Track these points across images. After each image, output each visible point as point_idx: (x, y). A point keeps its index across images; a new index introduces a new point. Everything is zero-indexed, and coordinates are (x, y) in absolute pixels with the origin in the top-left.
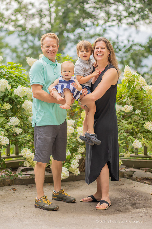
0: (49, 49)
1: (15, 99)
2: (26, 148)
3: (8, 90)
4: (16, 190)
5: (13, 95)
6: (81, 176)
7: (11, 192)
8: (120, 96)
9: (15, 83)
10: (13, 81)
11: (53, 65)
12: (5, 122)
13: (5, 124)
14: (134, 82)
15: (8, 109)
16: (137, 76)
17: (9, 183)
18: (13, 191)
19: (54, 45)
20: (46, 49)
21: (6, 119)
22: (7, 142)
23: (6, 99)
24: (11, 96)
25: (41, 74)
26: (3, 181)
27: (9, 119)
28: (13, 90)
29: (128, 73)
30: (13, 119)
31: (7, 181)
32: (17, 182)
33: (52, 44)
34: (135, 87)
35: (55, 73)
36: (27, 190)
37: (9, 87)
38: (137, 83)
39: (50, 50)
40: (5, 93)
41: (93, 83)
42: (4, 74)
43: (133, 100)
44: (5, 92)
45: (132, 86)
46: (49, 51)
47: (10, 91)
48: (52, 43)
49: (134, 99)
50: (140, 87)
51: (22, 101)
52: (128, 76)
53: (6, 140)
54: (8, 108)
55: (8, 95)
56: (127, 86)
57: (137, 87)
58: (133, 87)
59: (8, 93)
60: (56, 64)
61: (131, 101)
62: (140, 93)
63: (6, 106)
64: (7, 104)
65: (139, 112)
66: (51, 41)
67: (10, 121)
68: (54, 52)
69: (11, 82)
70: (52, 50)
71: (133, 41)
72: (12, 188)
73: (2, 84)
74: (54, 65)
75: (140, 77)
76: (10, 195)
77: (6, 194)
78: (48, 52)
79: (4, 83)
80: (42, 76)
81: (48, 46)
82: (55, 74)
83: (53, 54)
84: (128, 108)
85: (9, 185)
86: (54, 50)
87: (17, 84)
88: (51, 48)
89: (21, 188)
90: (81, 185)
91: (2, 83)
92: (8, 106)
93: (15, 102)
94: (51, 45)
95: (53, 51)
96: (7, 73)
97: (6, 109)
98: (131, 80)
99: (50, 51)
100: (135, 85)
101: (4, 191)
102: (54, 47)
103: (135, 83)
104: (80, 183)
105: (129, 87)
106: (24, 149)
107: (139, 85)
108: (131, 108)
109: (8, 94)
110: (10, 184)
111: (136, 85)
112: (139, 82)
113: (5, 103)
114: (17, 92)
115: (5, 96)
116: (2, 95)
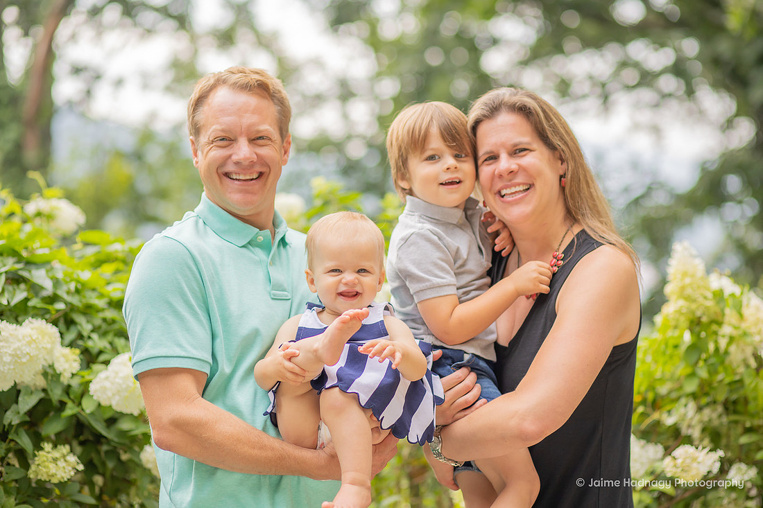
0: (230, 156)
1: (100, 426)
3: (62, 379)
5: (88, 406)
8: (650, 396)
9: (110, 337)
10: (96, 329)
11: (260, 246)
14: (720, 324)
15: (59, 476)
16: (732, 295)
19: (258, 132)
20: (216, 153)
23: (51, 428)
24: (76, 410)
25: (190, 307)
28: (89, 377)
29: (688, 281)
33: (249, 127)
34: (726, 353)
35: (279, 287)
37: (67, 363)
38: (735, 333)
39: (235, 158)
40: (42, 395)
41: (504, 342)
43: (715, 416)
44: (44, 390)
45: (711, 347)
46: (230, 168)
47: (75, 383)
48: (248, 120)
49: (720, 409)
50: (749, 351)
51: (143, 430)
52: (688, 299)
54: (63, 475)
55: (63, 405)
56: (683, 348)
57: (733, 349)
58: (717, 350)
59: (61, 391)
60: (278, 238)
61: (706, 419)
62: (753, 385)
63: (52, 466)
64: (56, 454)
65: (746, 478)
66: (240, 111)
68: (261, 175)
69: (85, 334)
70: (245, 159)
73: (19, 348)
74: (266, 248)
75: (749, 299)
78: (227, 175)
79: (29, 344)
80: (198, 320)
81: (227, 140)
82: (278, 293)
83: (256, 185)
84: (695, 465)
86: (261, 160)
88: (243, 150)
91: (18, 344)
92: (61, 463)
93: (108, 441)
94: (241, 134)
95: (252, 164)
97: (53, 476)
98: (704, 320)
99: (237, 163)
100: (723, 343)
102: (261, 142)
103: (726, 330)
105: (696, 348)
107: (748, 340)
108: (712, 461)
109: (65, 399)
111: (732, 339)
112: (744, 326)
113: (47, 446)
114: (104, 389)
115: (44, 409)
116: (27, 403)
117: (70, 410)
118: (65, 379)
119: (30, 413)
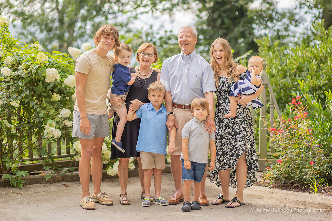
1: (65, 90)
2: (78, 141)
4: (68, 186)
5: (63, 86)
6: (134, 172)
7: (63, 188)
9: (64, 73)
10: (61, 71)
12: (55, 114)
13: (55, 115)
15: (58, 100)
17: (59, 179)
18: (66, 187)
21: (56, 111)
22: (60, 134)
23: (56, 90)
24: (60, 87)
26: (54, 177)
27: (59, 111)
28: (62, 80)
30: (64, 110)
31: (57, 178)
32: (68, 178)
36: (79, 186)
37: (58, 78)
40: (54, 83)
42: (52, 63)
51: (72, 92)
53: (58, 133)
55: (57, 86)
59: (57, 83)
63: (56, 98)
64: (57, 95)
67: (61, 113)
71: (171, 32)
72: (64, 184)
73: (53, 74)
76: (63, 191)
77: (59, 189)
79: (55, 72)
85: (59, 181)
87: (66, 74)
89: (73, 184)
90: (136, 181)
91: (53, 72)
92: (58, 97)
93: (64, 94)
96: (55, 62)
97: (56, 100)
101: (55, 187)
104: (135, 179)
106: (76, 142)
109: (58, 85)
110: (61, 181)
113: (55, 94)
114: (67, 82)
115: (55, 86)
116: (51, 85)
117: (59, 87)
118: (58, 81)
119: (52, 87)
